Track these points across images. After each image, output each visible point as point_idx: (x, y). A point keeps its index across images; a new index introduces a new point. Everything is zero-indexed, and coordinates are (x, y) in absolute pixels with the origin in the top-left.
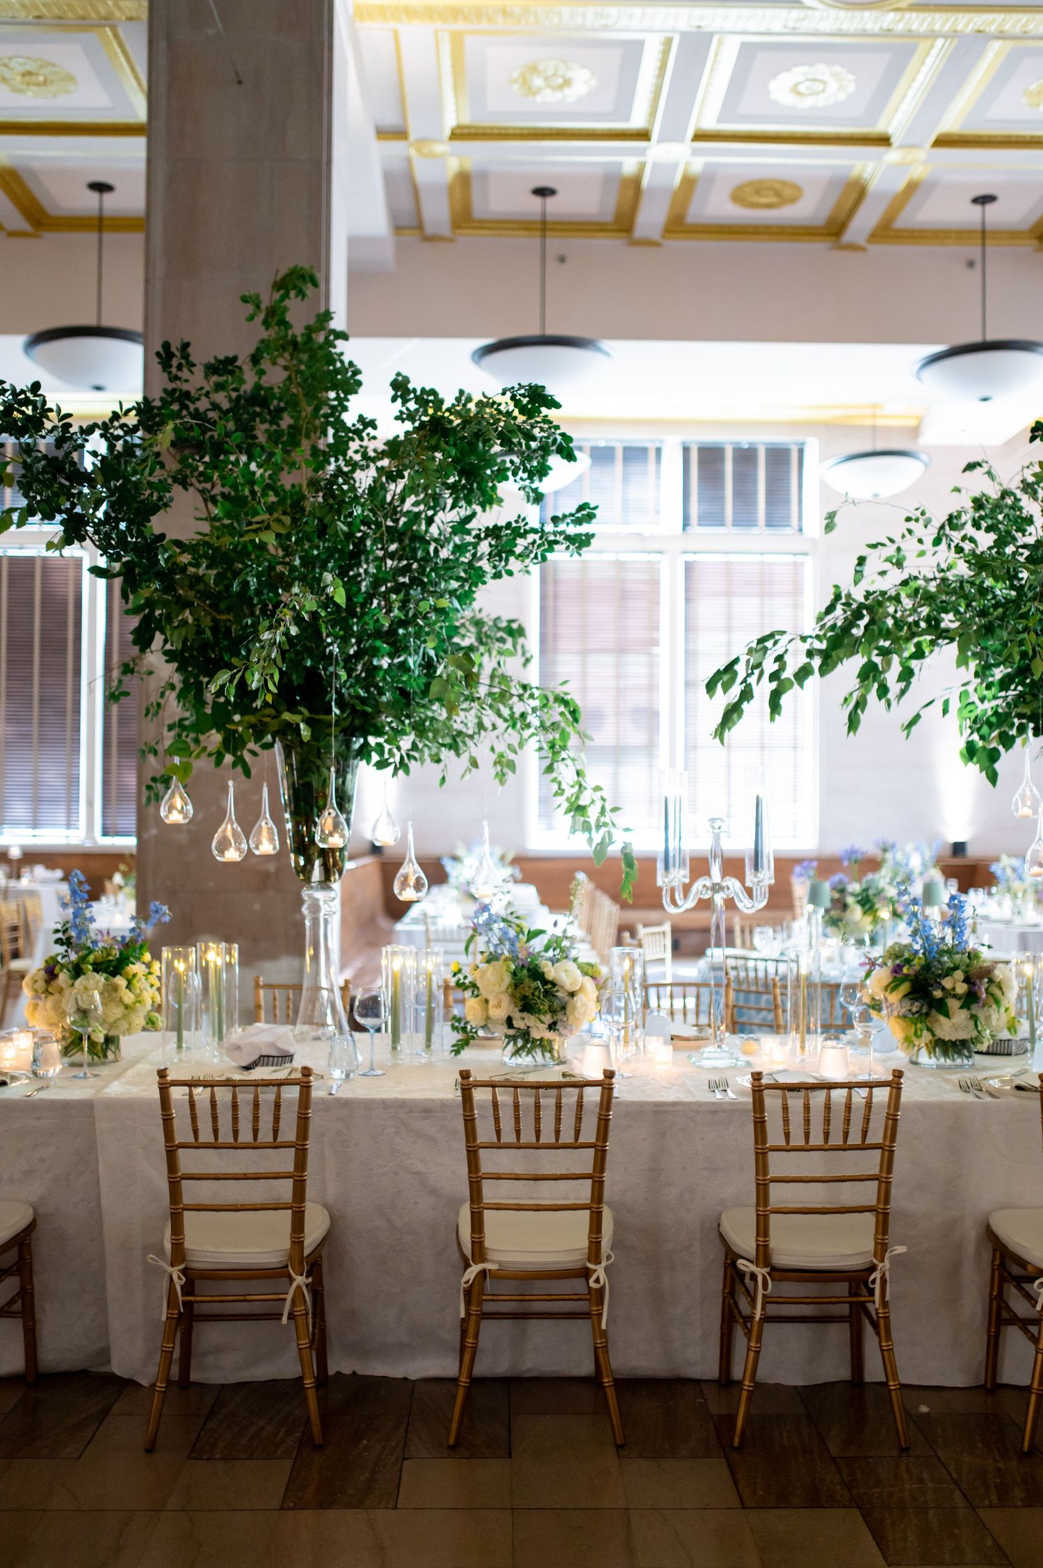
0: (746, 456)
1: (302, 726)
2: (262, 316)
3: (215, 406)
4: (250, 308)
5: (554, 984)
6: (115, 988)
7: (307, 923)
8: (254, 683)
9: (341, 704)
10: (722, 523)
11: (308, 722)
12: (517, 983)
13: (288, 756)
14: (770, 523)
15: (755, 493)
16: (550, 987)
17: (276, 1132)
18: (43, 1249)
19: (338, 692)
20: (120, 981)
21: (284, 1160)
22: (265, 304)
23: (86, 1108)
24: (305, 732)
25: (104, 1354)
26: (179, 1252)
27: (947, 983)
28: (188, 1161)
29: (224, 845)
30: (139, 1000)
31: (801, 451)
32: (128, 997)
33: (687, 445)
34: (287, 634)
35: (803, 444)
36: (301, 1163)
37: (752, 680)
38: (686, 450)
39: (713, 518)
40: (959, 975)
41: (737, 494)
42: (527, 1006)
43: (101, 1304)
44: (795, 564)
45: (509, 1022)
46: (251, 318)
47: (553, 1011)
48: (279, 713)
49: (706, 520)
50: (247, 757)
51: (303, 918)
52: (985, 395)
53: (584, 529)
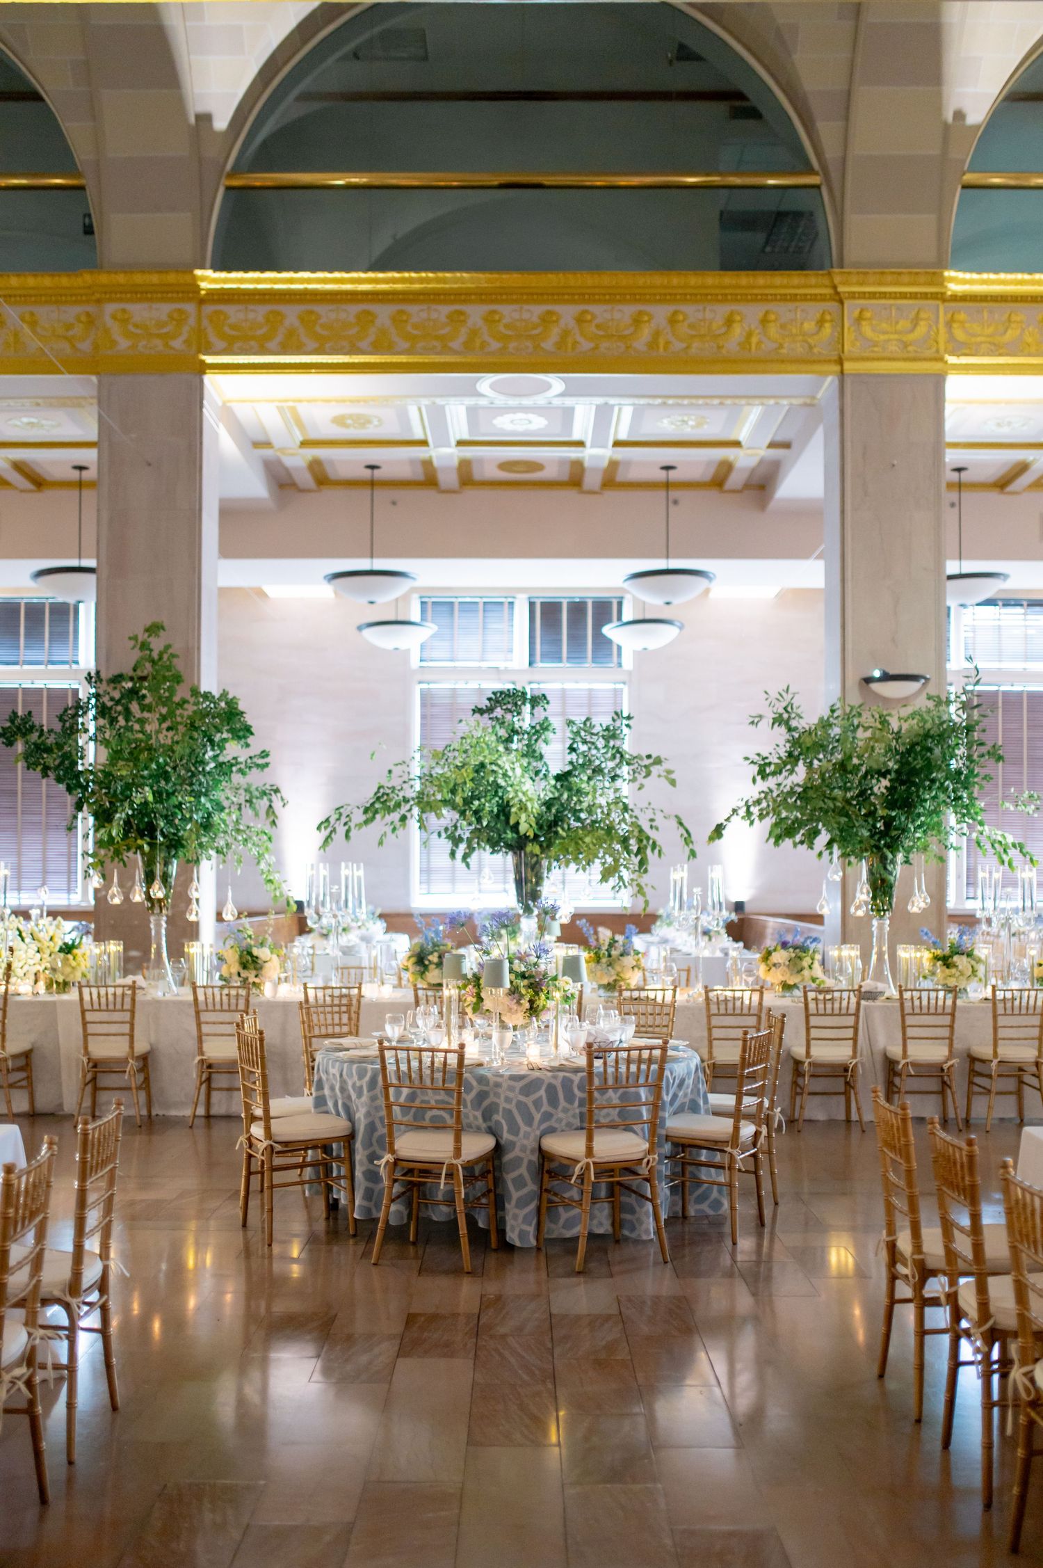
0: (577, 609)
1: (145, 846)
2: (138, 646)
3: (112, 699)
4: (132, 643)
5: (257, 957)
6: (68, 959)
7: (153, 933)
8: (114, 833)
9: (163, 834)
10: (560, 659)
11: (149, 844)
12: (241, 957)
13: (143, 858)
14: (594, 659)
15: (585, 636)
16: (255, 959)
17: (122, 1005)
18: (35, 1059)
19: (162, 831)
20: (70, 956)
21: (127, 1017)
22: (140, 639)
23: (54, 1003)
24: (146, 848)
25: (61, 1105)
26: (86, 1052)
27: (430, 958)
28: (89, 1017)
29: (113, 896)
30: (79, 965)
31: (620, 604)
32: (74, 964)
33: (532, 600)
34: (127, 814)
35: (622, 598)
36: (133, 1017)
37: (336, 826)
38: (532, 605)
39: (553, 655)
40: (436, 954)
41: (571, 637)
42: (244, 966)
43: (60, 1084)
44: (615, 690)
45: (239, 974)
46: (133, 648)
47: (255, 969)
48: (136, 840)
49: (545, 657)
50: (125, 859)
51: (150, 929)
52: (668, 600)
53: (266, 760)
